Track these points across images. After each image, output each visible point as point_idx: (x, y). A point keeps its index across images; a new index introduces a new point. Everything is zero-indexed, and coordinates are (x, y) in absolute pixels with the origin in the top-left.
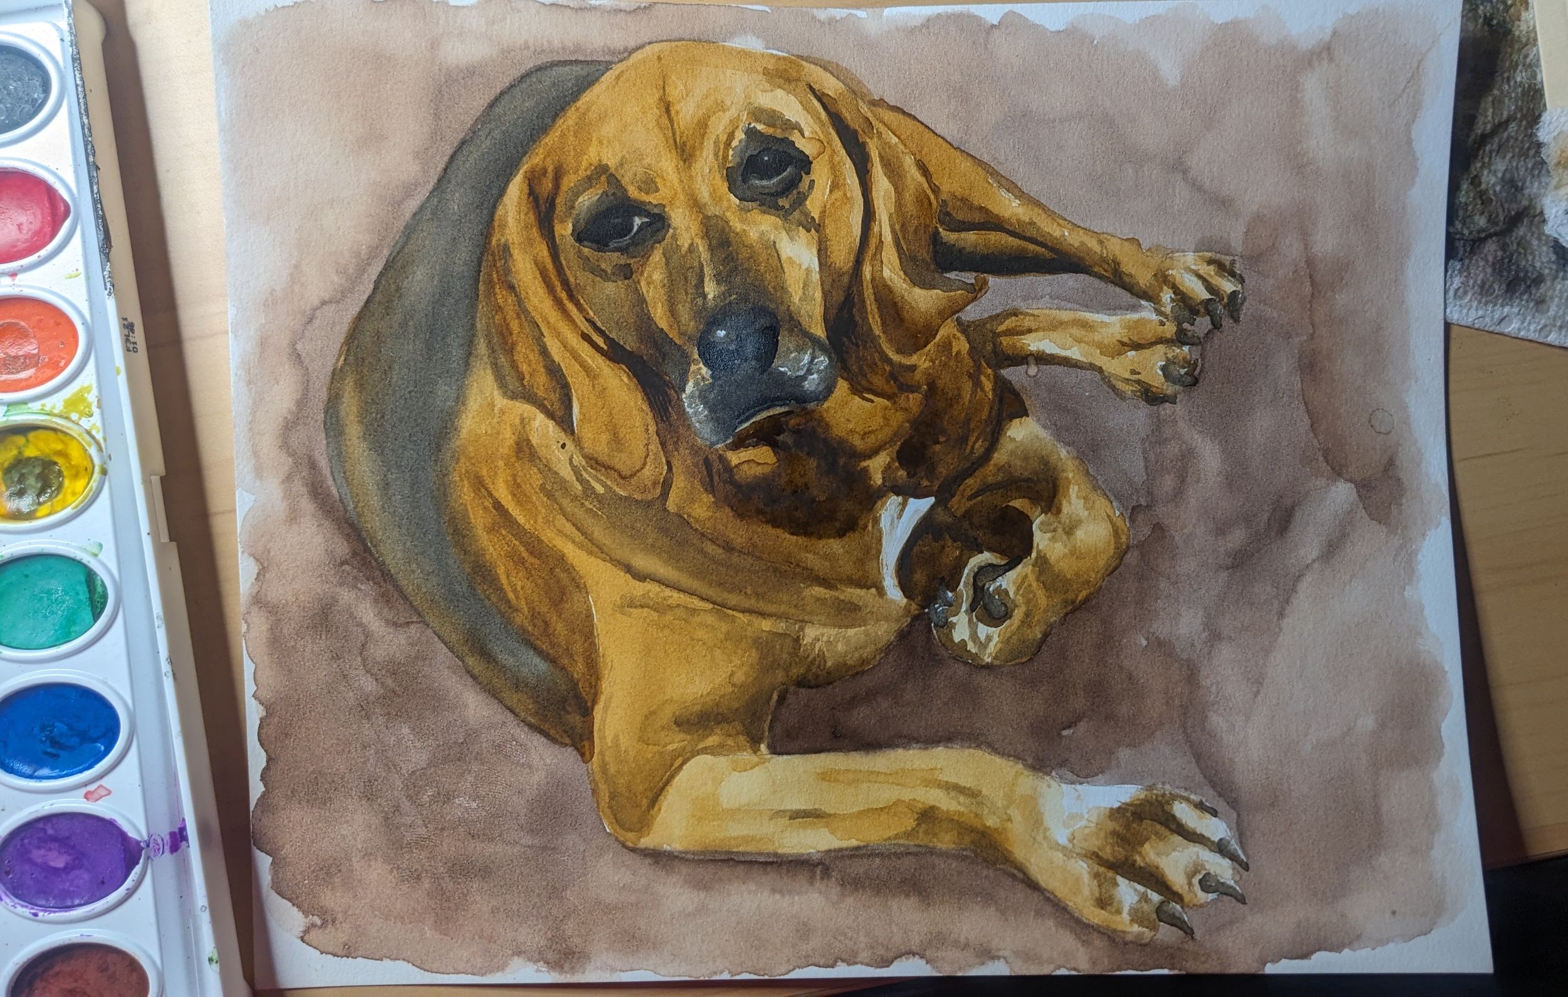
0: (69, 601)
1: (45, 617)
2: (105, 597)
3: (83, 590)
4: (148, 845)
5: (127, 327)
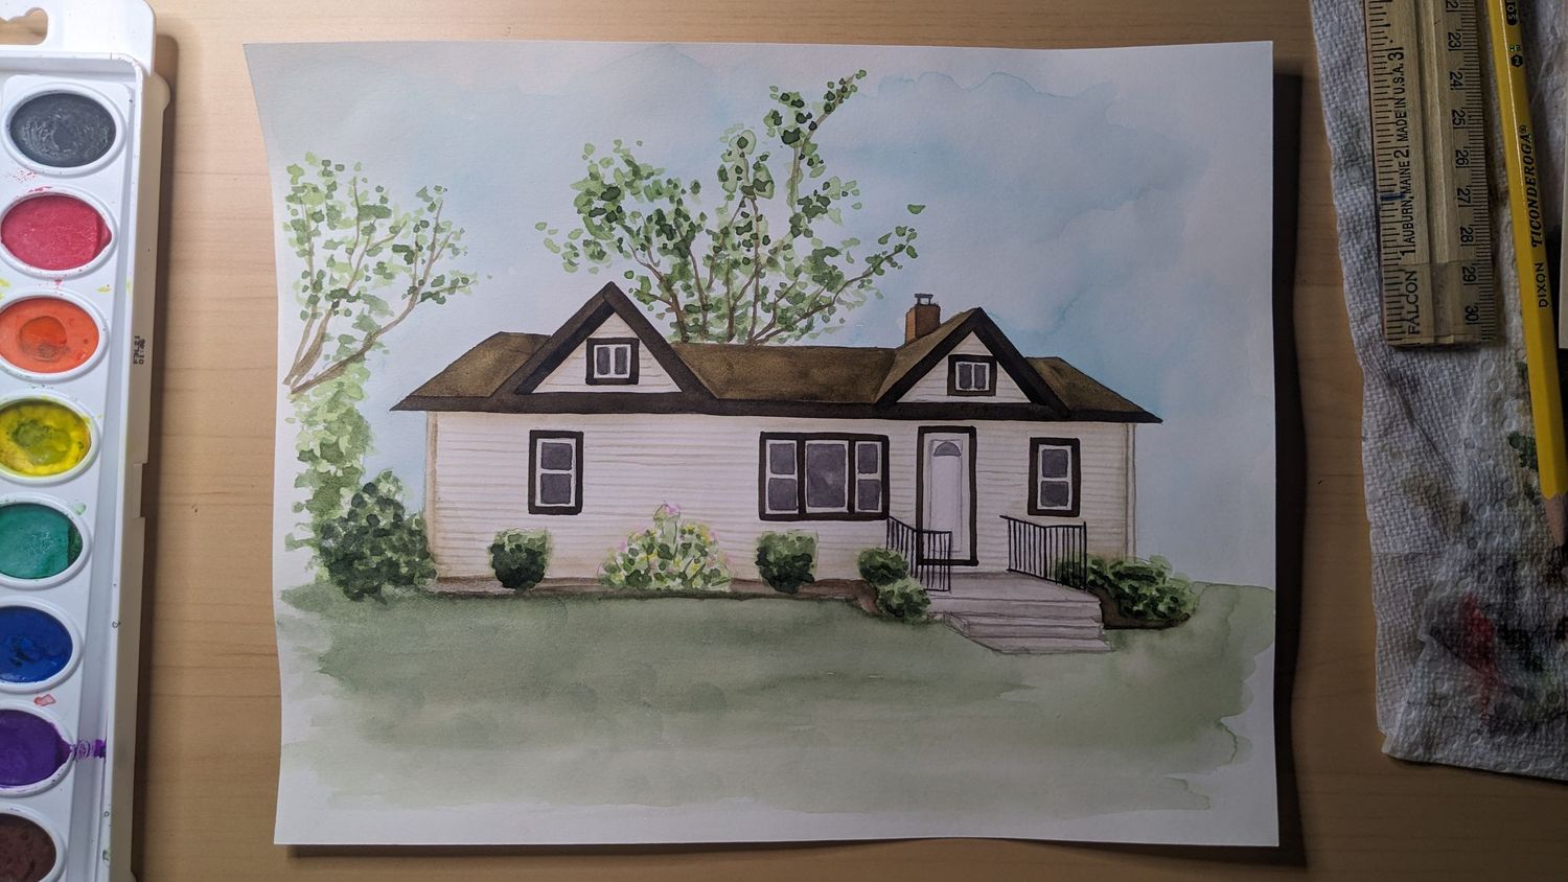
0: (53, 545)
1: (32, 553)
2: (80, 548)
3: (64, 538)
4: (76, 749)
5: (138, 343)
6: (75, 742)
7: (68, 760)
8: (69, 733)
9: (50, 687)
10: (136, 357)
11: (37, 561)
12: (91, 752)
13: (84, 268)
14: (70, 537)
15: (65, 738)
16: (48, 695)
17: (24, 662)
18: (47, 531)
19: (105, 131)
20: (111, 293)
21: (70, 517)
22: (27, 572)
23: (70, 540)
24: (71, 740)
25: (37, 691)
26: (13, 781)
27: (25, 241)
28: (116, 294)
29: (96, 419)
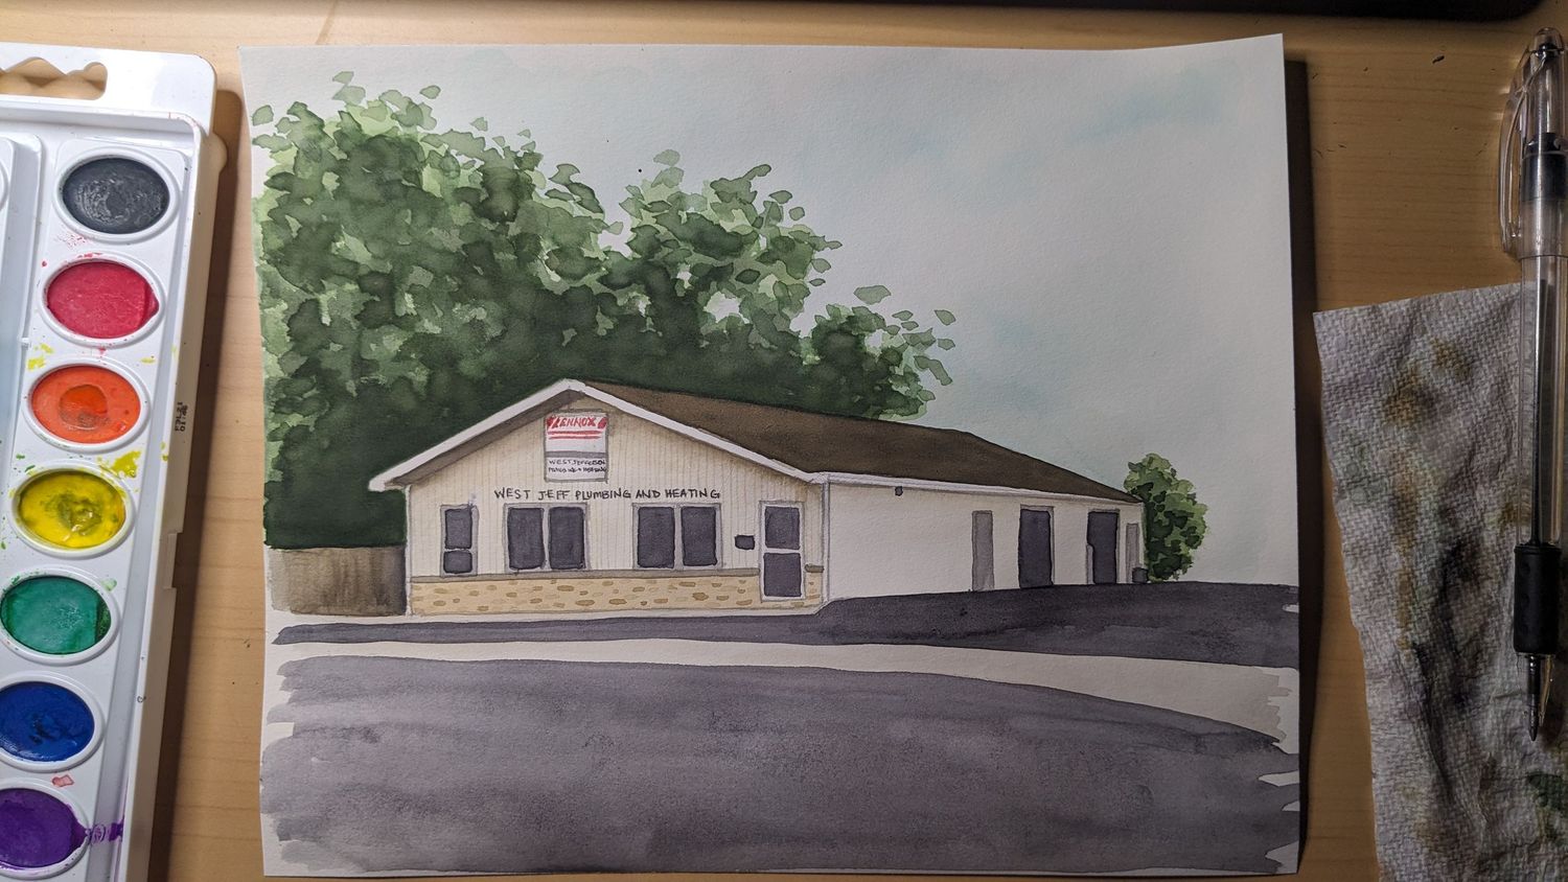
0: (80, 621)
1: (59, 628)
2: (108, 625)
3: (93, 613)
4: (91, 833)
5: (181, 409)
6: (91, 827)
7: (83, 845)
8: (85, 815)
9: (69, 768)
10: (178, 425)
11: (64, 636)
12: (107, 836)
13: (129, 337)
14: (98, 613)
15: (81, 822)
16: (67, 776)
17: (44, 740)
18: (75, 605)
19: (159, 198)
20: (155, 365)
21: (99, 592)
22: (51, 646)
23: (98, 617)
24: (88, 825)
25: (56, 772)
26: (26, 863)
27: (72, 307)
28: (160, 365)
29: (132, 492)
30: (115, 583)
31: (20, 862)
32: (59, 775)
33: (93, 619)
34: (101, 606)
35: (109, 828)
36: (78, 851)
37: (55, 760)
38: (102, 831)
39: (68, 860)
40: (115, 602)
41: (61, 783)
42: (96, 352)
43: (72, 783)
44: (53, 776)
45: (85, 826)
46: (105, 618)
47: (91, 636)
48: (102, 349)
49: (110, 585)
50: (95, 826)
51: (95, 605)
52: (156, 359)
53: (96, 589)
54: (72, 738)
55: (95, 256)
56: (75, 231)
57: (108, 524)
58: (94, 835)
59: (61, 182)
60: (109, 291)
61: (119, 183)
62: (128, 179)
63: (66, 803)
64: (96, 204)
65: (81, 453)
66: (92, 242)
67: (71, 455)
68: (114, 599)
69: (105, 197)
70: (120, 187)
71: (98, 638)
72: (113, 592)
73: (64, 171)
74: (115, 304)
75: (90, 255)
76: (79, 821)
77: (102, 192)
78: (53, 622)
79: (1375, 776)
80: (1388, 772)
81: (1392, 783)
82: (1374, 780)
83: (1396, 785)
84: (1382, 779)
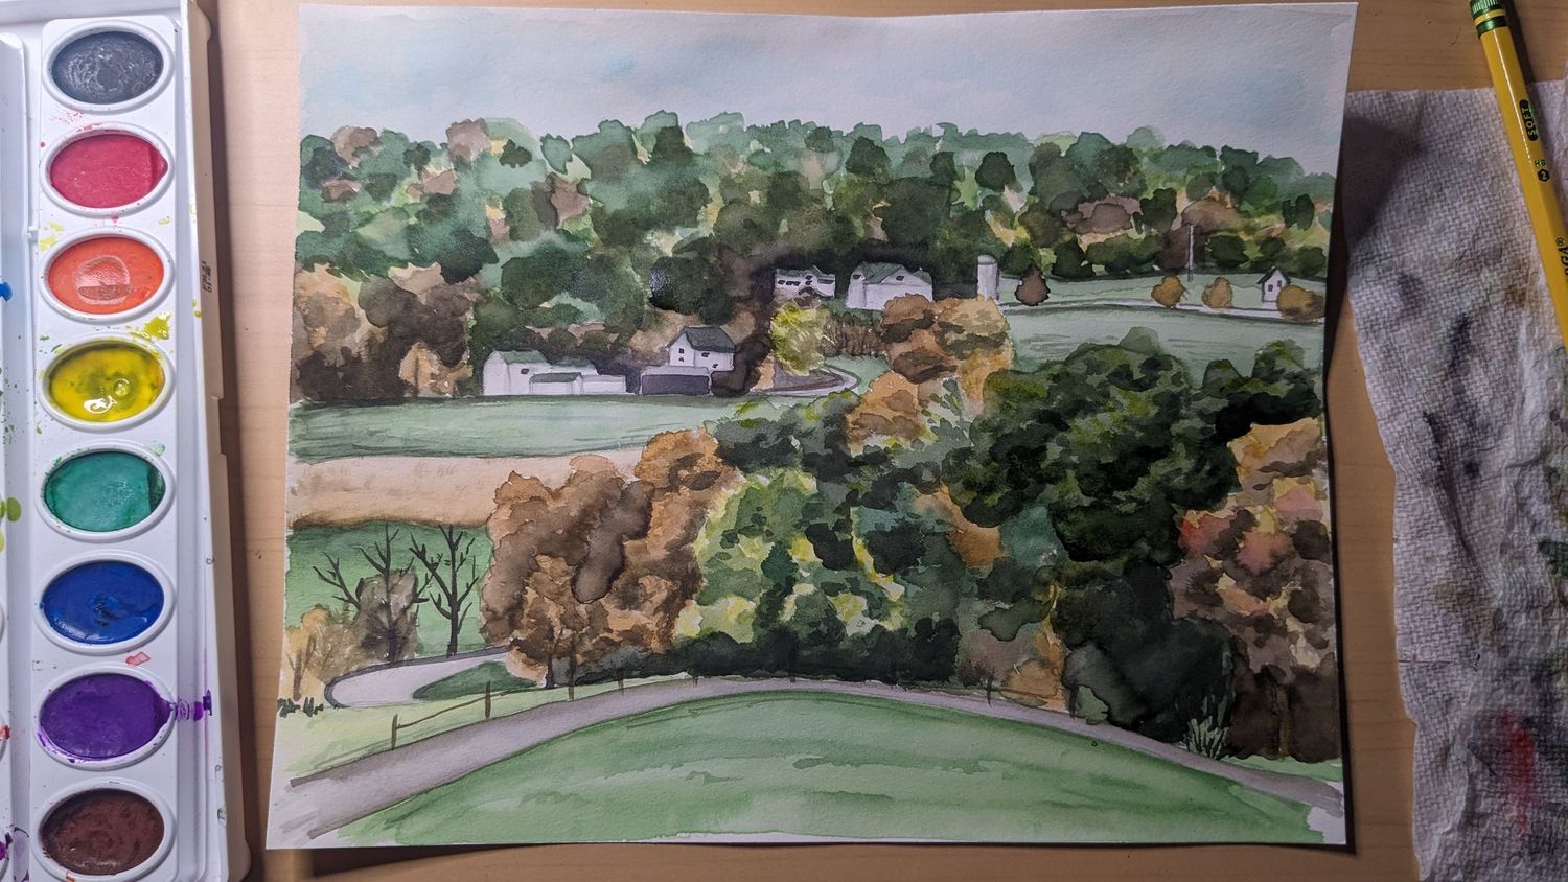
0: (132, 494)
1: (110, 505)
2: (163, 491)
3: (144, 483)
4: (176, 708)
5: (205, 270)
6: (175, 701)
7: (169, 720)
8: (167, 690)
9: (143, 644)
10: (205, 286)
11: (116, 512)
12: (191, 715)
13: (142, 201)
14: (150, 483)
15: (164, 696)
16: (142, 653)
17: (111, 623)
18: (123, 480)
19: (151, 65)
20: (172, 226)
21: (149, 459)
22: (106, 525)
23: (150, 486)
24: (171, 697)
25: (129, 650)
26: (109, 753)
27: (76, 185)
28: (177, 225)
29: (168, 354)
30: (164, 447)
31: (102, 753)
32: (133, 654)
33: (145, 490)
34: (152, 472)
35: (192, 707)
36: (165, 727)
37: (125, 639)
38: (186, 708)
39: (156, 739)
40: (166, 466)
41: (137, 661)
42: (109, 222)
43: (148, 659)
44: (127, 655)
45: (169, 700)
46: (159, 484)
47: (146, 505)
48: (115, 218)
49: (158, 452)
50: (179, 700)
51: (145, 474)
52: (173, 217)
53: (144, 456)
54: (142, 614)
55: (94, 127)
56: (71, 107)
57: (146, 392)
58: (179, 711)
59: (49, 64)
60: (111, 165)
61: (108, 58)
62: (117, 53)
63: (144, 680)
64: (88, 81)
65: (107, 323)
66: (89, 116)
67: (97, 327)
68: (164, 463)
69: (96, 73)
70: (110, 61)
71: (153, 507)
72: (162, 457)
73: (52, 50)
74: (121, 176)
75: (89, 127)
76: (162, 696)
77: (92, 68)
78: (103, 501)
79: (1396, 541)
80: (1409, 537)
81: (1412, 547)
82: (1395, 546)
83: (1416, 549)
84: (1404, 543)
